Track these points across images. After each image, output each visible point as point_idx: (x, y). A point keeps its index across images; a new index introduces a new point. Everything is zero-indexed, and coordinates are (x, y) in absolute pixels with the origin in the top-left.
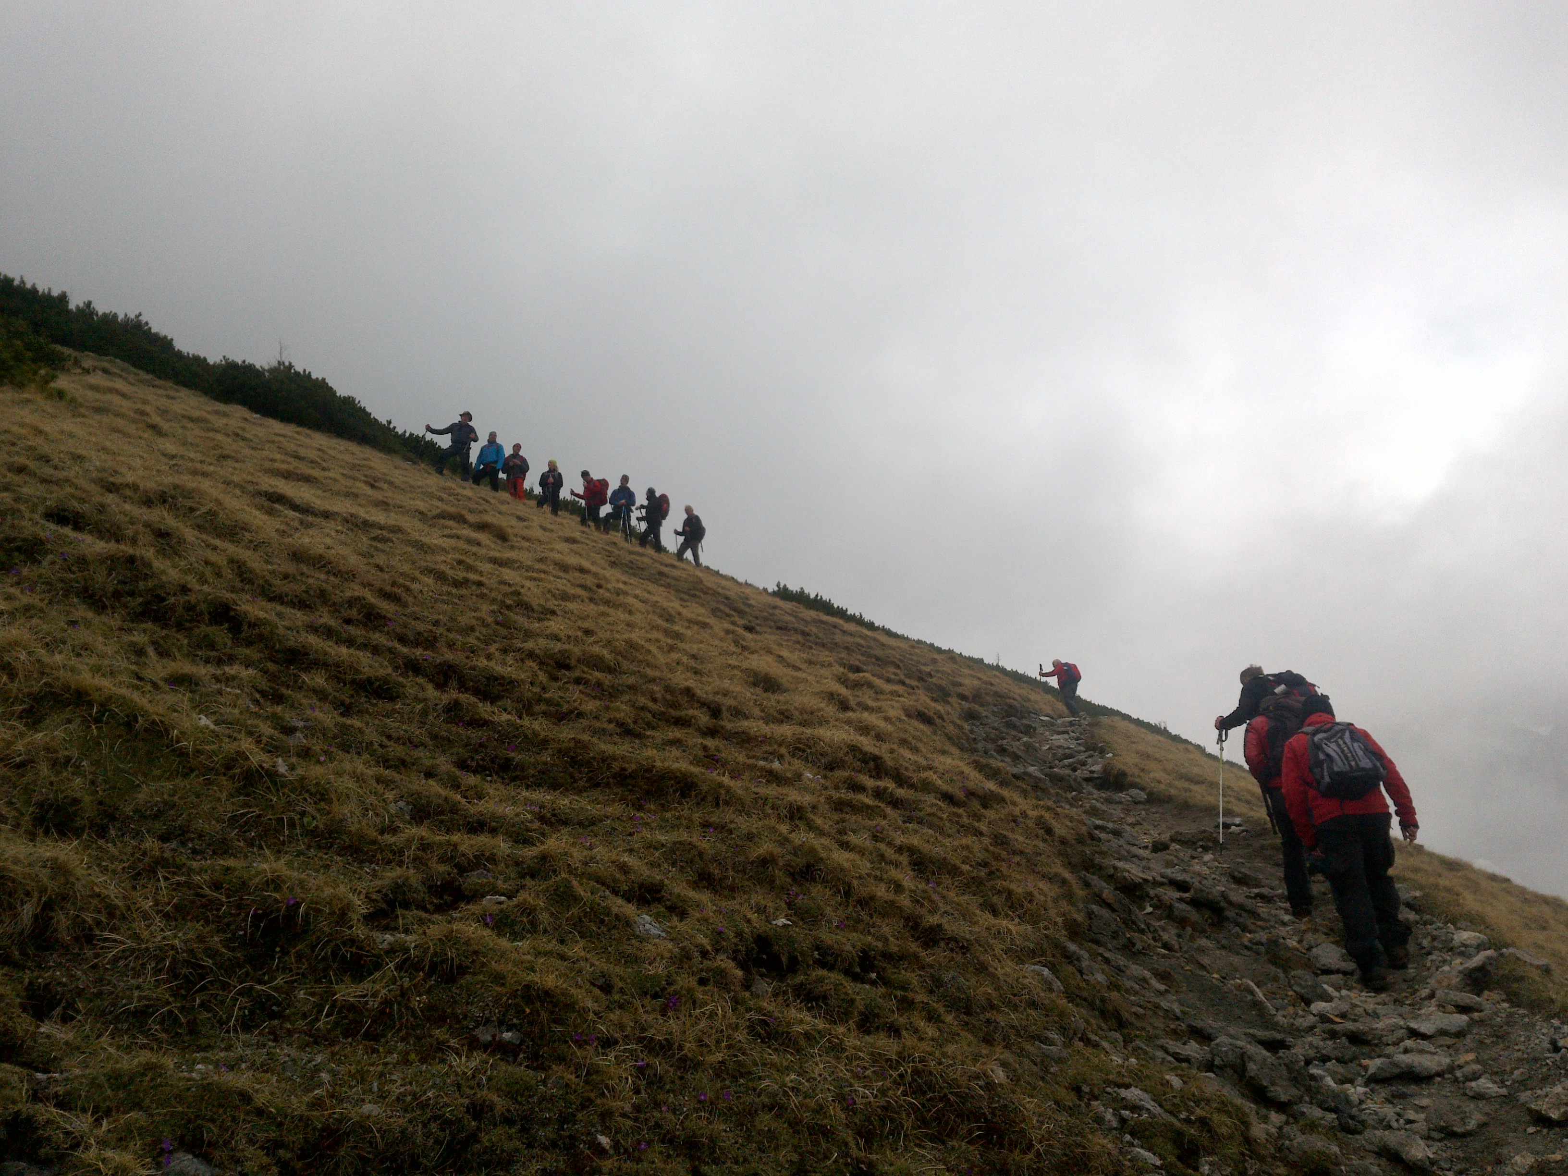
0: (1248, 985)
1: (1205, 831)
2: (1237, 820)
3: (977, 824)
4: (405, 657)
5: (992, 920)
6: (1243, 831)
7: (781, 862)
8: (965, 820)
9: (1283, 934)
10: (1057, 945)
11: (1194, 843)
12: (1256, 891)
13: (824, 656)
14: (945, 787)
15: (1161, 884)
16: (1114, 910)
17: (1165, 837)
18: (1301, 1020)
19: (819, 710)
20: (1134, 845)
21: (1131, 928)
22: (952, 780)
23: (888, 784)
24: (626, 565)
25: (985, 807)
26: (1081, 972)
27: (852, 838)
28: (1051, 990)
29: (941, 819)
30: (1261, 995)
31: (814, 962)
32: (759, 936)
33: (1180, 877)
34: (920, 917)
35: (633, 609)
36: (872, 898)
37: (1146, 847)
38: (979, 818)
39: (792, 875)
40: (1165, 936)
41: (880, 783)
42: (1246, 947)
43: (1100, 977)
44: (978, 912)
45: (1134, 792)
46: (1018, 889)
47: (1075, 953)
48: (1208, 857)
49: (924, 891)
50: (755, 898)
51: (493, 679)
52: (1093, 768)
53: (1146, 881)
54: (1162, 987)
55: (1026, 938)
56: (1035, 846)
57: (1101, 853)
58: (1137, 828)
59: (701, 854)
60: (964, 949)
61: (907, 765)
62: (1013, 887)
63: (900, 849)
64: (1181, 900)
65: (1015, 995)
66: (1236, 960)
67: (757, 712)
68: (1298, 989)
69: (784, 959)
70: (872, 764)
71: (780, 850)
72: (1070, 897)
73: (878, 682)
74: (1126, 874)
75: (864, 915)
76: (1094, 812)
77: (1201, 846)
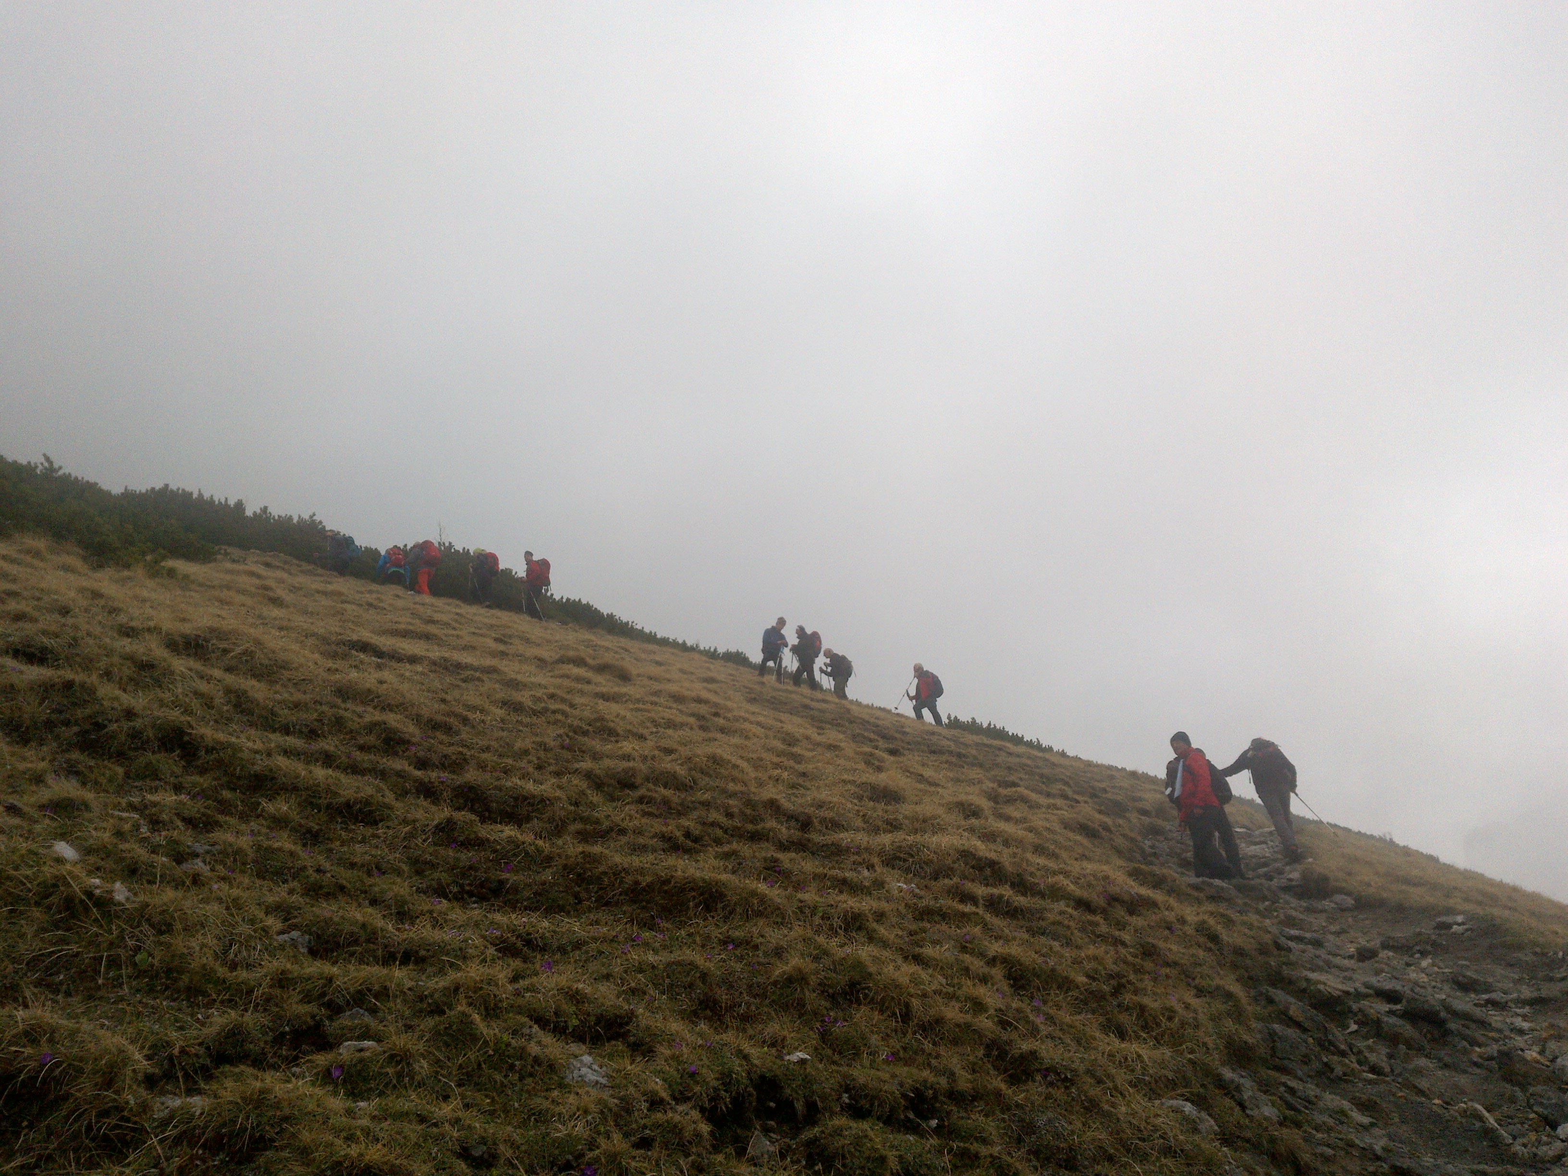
0: (1475, 1109)
1: (1420, 934)
2: (1460, 919)
3: (1117, 933)
4: (416, 781)
5: (1116, 1043)
6: (1467, 930)
7: (813, 980)
8: (1104, 928)
9: (1522, 1045)
10: (1208, 1072)
11: (1410, 948)
12: (1486, 996)
13: (975, 773)
14: (1078, 892)
15: (1366, 996)
16: (1305, 1030)
17: (1376, 943)
18: (1545, 1148)
19: (934, 817)
20: (1336, 955)
21: (1328, 1050)
22: (1089, 885)
23: (1006, 892)
24: (768, 701)
25: (1131, 913)
26: (1242, 1106)
27: (929, 951)
28: (1196, 1130)
29: (1068, 927)
30: (1492, 1121)
31: (842, 1109)
32: (762, 1077)
33: (1388, 986)
34: (1010, 1043)
35: (750, 734)
36: (939, 1021)
37: (1351, 957)
38: (1121, 926)
39: (832, 997)
40: (1373, 1058)
41: (995, 891)
42: (1475, 1064)
43: (1269, 1111)
44: (1097, 1034)
45: (1338, 898)
46: (1152, 1004)
47: (1232, 1081)
48: (1425, 963)
49: (1018, 1010)
50: (774, 1028)
51: (523, 799)
52: (1291, 876)
53: (1347, 993)
54: (1366, 1120)
55: (1162, 1064)
56: (1193, 955)
57: (1289, 964)
58: (1342, 937)
59: (704, 976)
60: (1068, 1082)
61: (1033, 869)
62: (1146, 1001)
63: (992, 962)
64: (1391, 1013)
65: (1144, 1140)
66: (1463, 1080)
67: (859, 823)
68: (1539, 1109)
69: (799, 1106)
70: (988, 871)
71: (813, 966)
72: (1238, 1014)
73: (1033, 796)
74: (1321, 987)
75: (928, 1046)
76: (1290, 922)
77: (1419, 951)
